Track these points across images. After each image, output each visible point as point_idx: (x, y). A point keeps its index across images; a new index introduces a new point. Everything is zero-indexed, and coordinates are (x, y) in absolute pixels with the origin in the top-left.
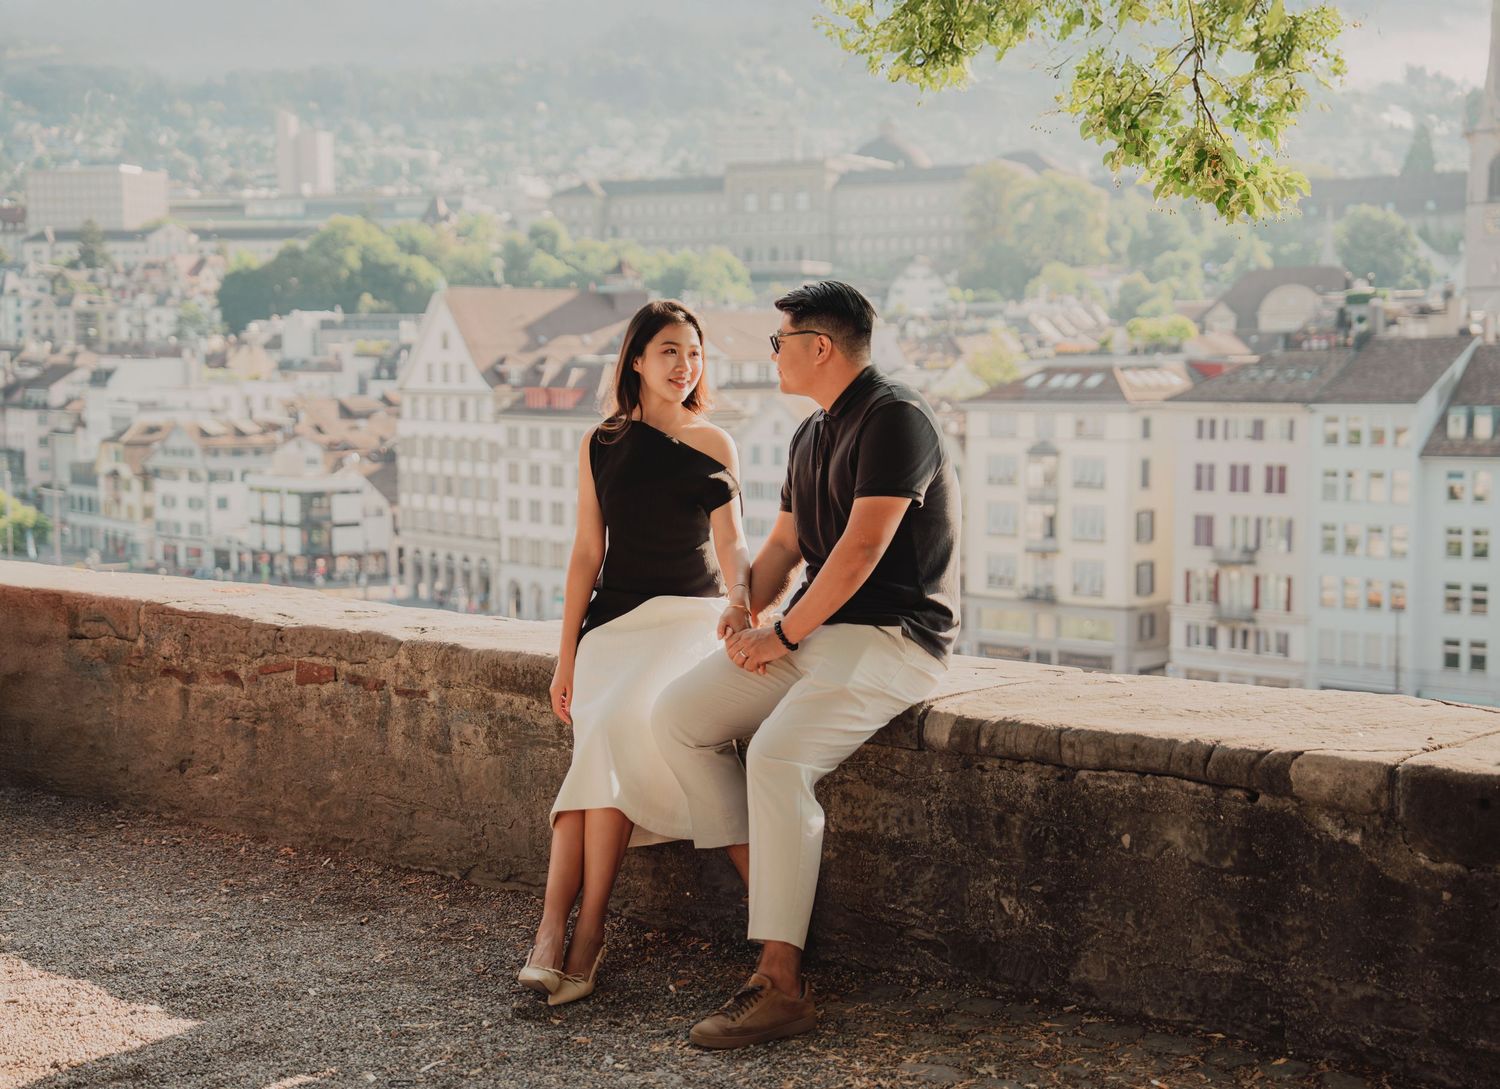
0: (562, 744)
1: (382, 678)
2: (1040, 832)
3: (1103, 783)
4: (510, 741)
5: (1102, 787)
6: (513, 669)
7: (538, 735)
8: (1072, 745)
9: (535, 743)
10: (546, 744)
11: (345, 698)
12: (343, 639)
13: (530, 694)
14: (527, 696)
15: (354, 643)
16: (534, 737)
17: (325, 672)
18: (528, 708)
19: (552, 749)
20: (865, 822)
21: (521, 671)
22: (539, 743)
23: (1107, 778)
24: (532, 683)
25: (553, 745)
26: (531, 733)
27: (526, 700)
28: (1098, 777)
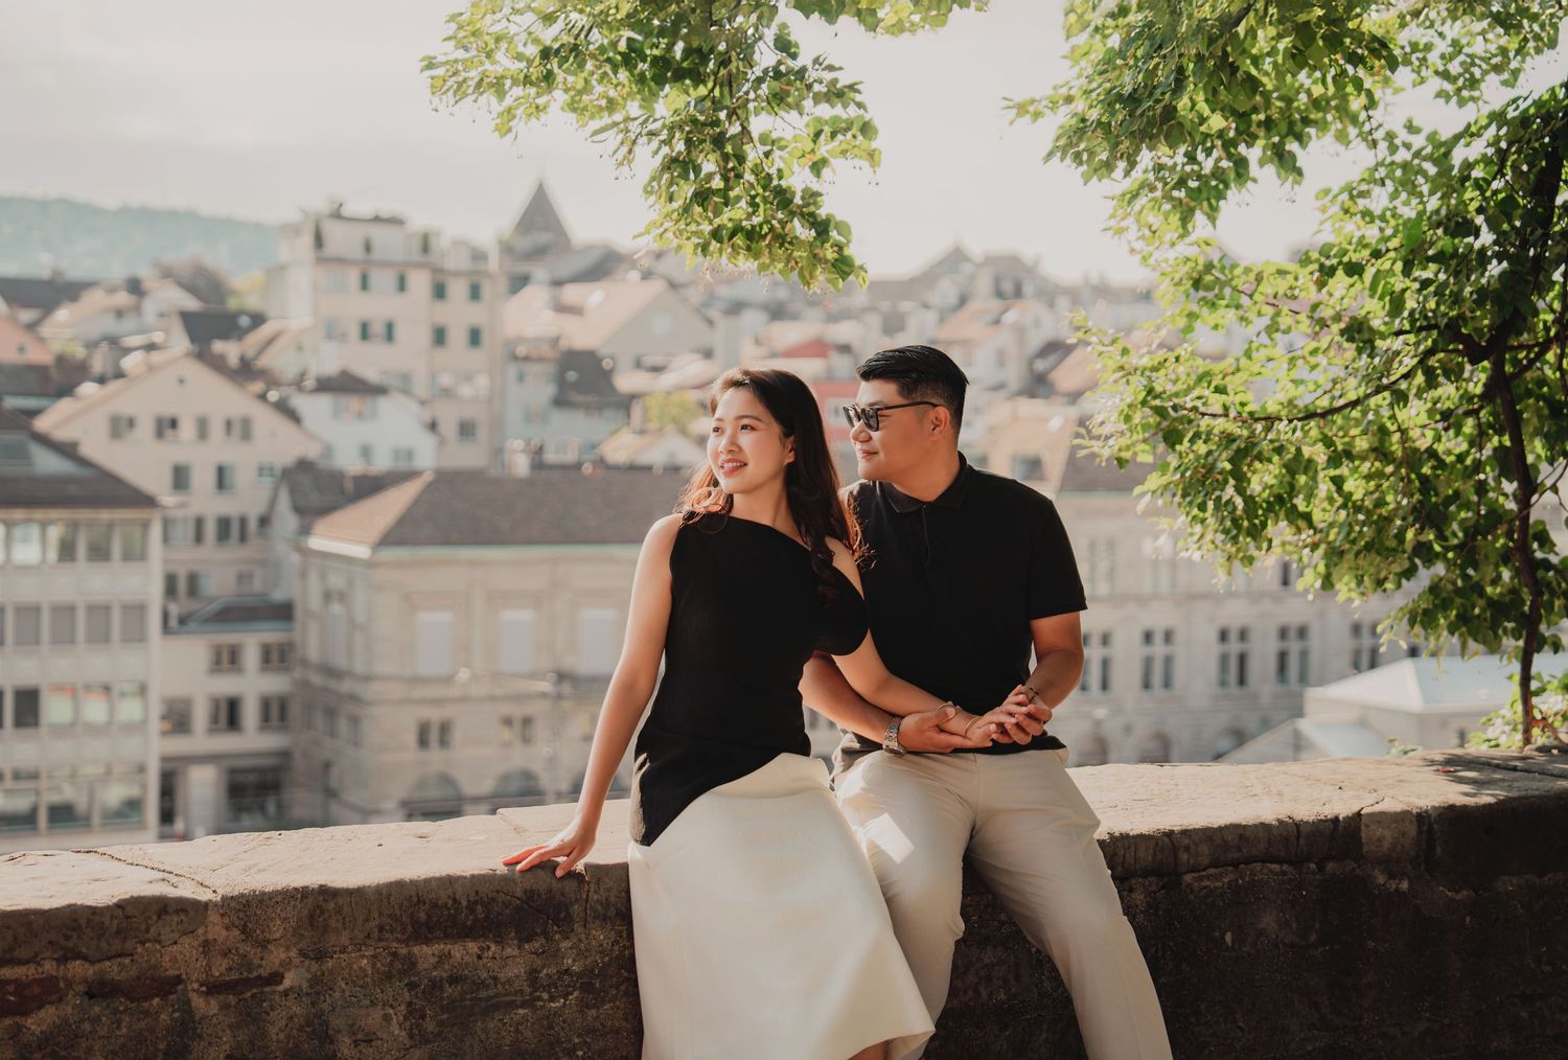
0: (539, 998)
1: (171, 973)
2: (1157, 951)
3: (1206, 883)
4: (445, 1016)
5: (1205, 887)
6: (450, 902)
7: (497, 995)
8: (1187, 848)
9: (491, 1008)
10: (512, 1005)
11: (87, 1026)
12: (83, 923)
13: (481, 936)
14: (474, 939)
15: (107, 923)
16: (489, 998)
17: (37, 990)
18: (479, 957)
19: (521, 1011)
20: (965, 993)
21: (465, 903)
22: (497, 1007)
23: (1208, 877)
24: (487, 917)
25: (522, 1006)
26: (483, 994)
27: (473, 947)
28: (1201, 879)
